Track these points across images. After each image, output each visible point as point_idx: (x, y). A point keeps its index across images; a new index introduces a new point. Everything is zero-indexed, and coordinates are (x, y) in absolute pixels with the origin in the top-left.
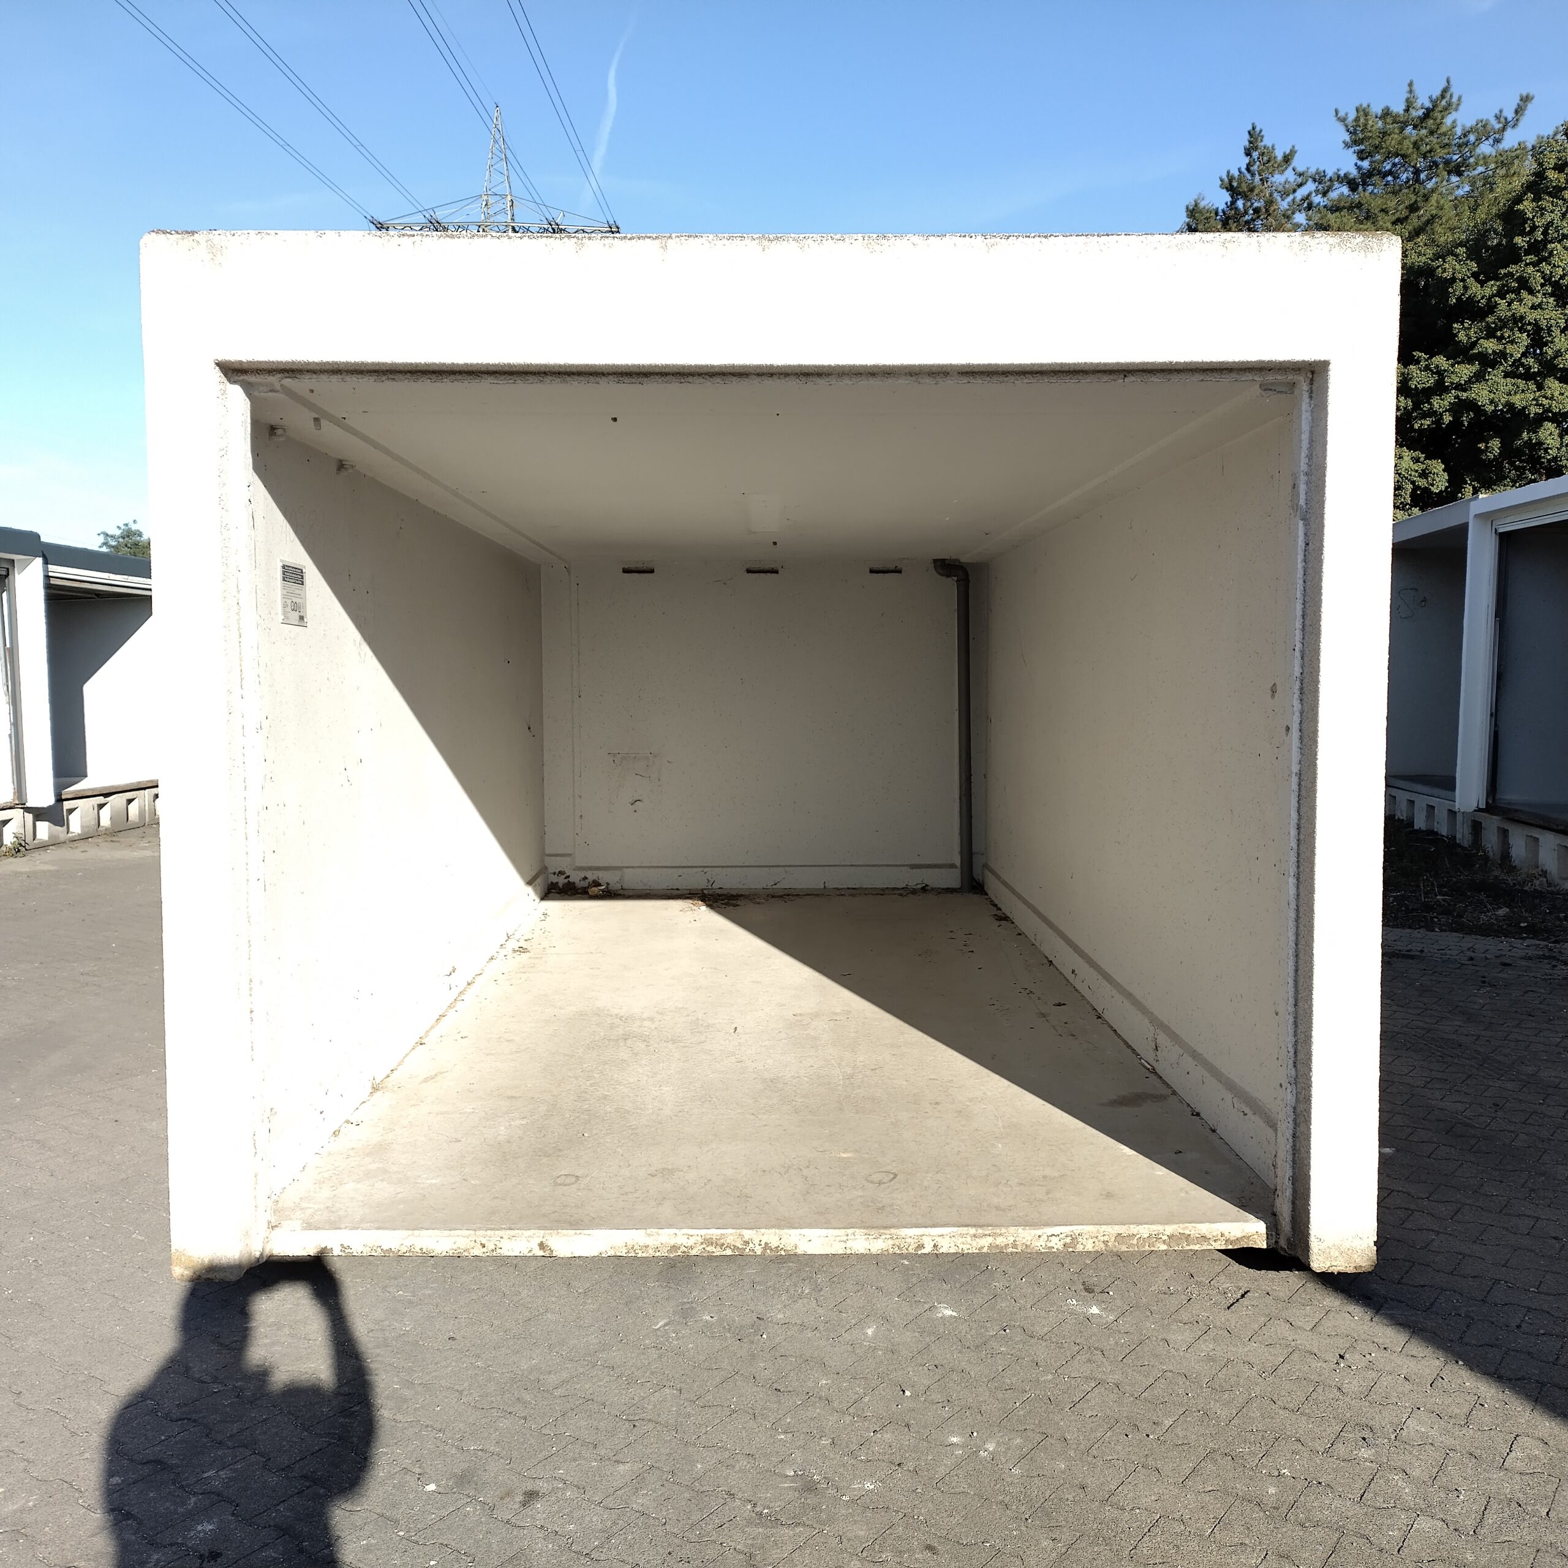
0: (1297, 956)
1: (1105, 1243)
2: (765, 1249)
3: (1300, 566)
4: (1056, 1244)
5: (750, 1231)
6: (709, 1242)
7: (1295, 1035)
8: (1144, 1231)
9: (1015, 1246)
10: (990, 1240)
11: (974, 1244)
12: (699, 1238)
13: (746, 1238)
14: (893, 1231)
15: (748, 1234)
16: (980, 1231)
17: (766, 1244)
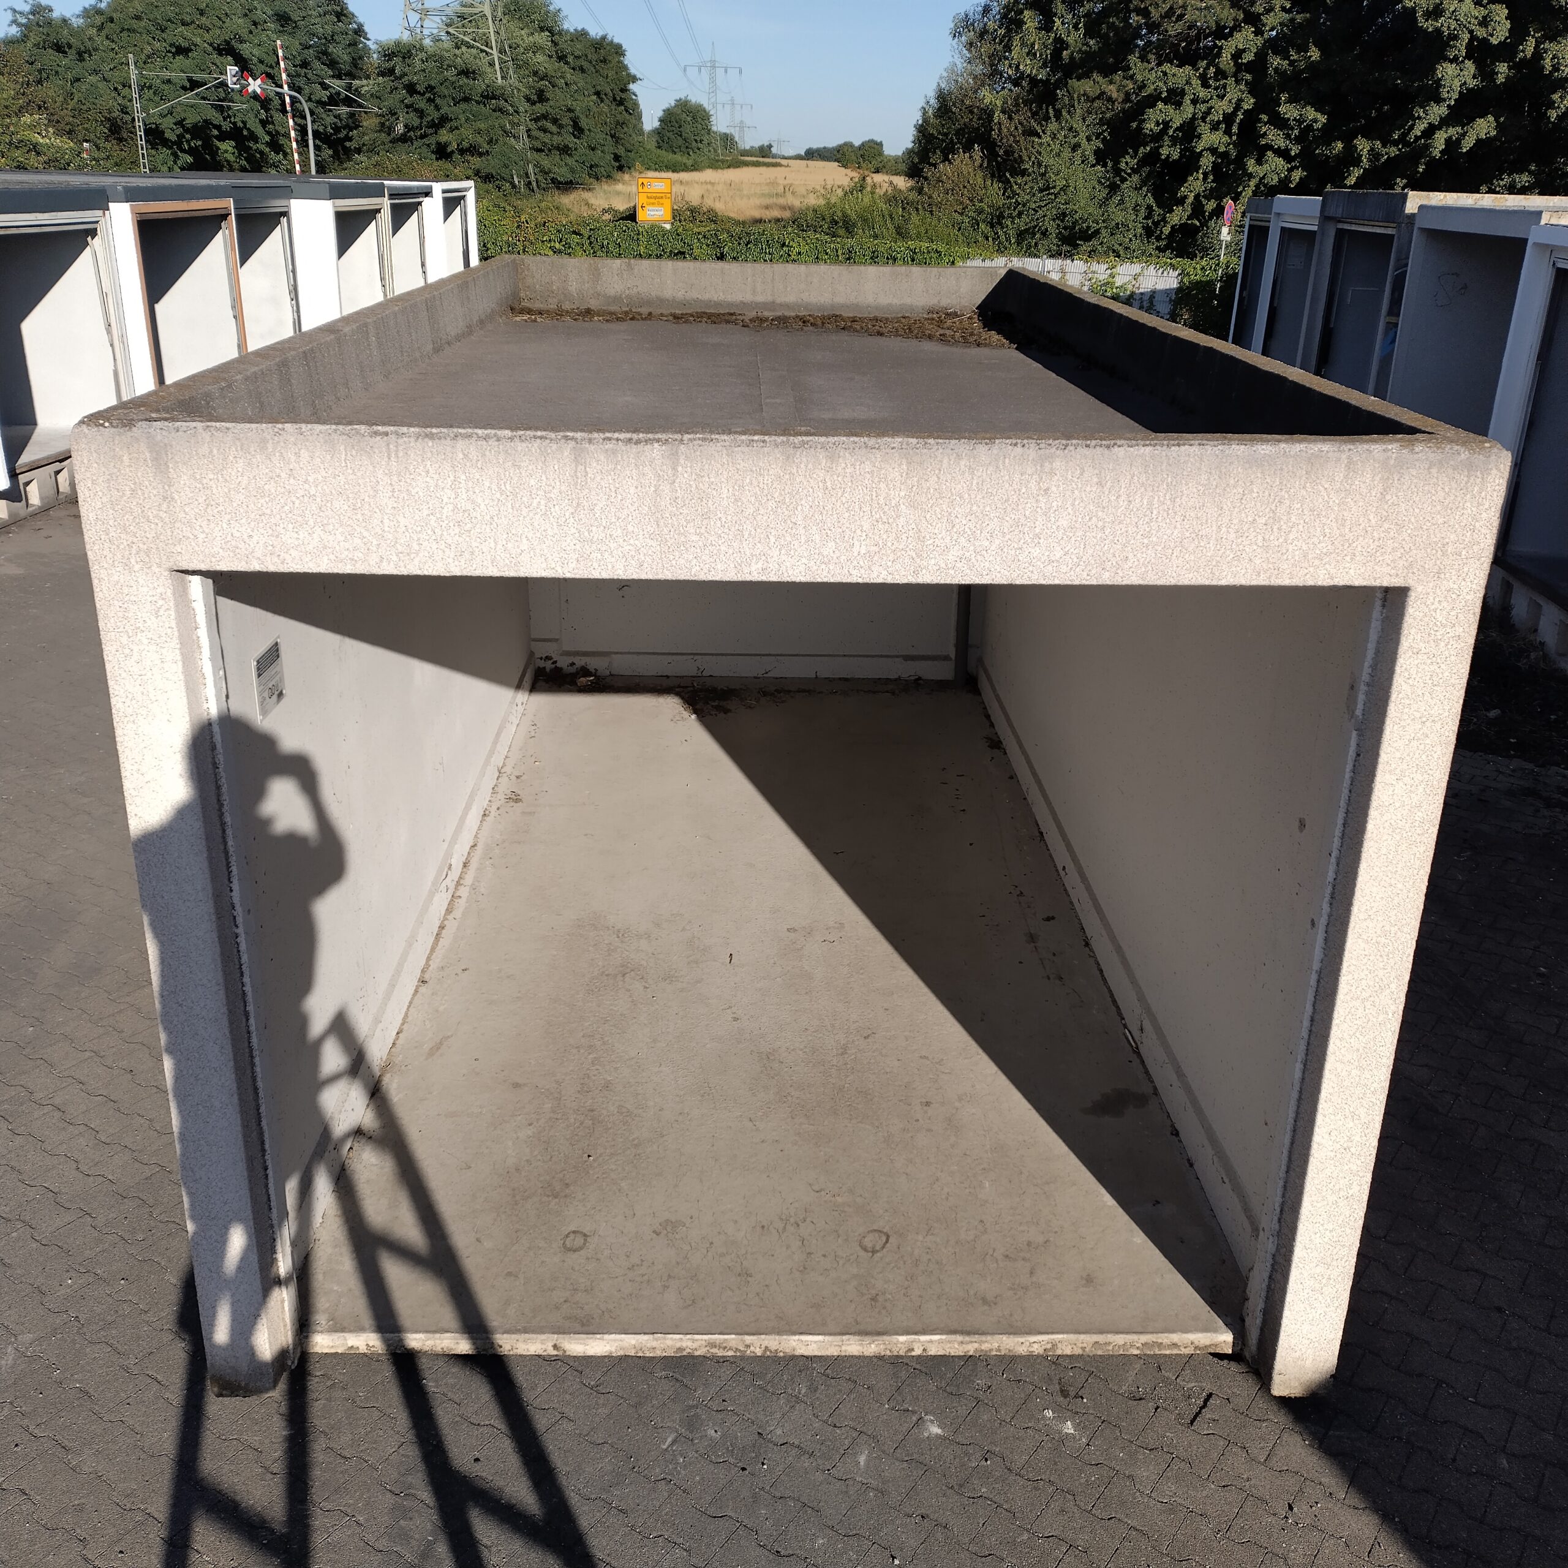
0: (1294, 1131)
1: (1083, 1349)
2: (765, 1351)
3: (1348, 775)
4: (1037, 1349)
5: (752, 1337)
6: (713, 1345)
7: (1283, 1196)
8: (1120, 1339)
9: (999, 1350)
10: (976, 1345)
11: (961, 1349)
12: (704, 1342)
13: (748, 1342)
14: (885, 1338)
15: (748, 1339)
16: (967, 1339)
17: (766, 1347)
